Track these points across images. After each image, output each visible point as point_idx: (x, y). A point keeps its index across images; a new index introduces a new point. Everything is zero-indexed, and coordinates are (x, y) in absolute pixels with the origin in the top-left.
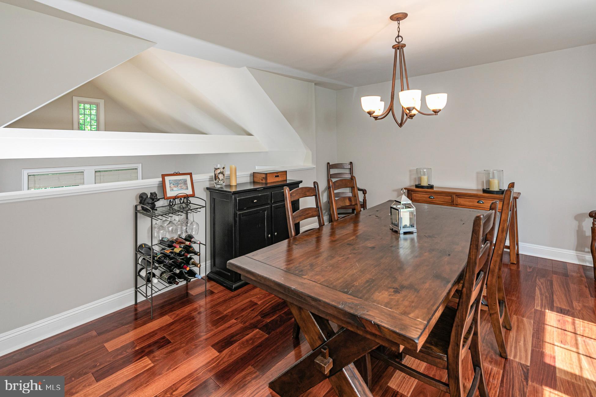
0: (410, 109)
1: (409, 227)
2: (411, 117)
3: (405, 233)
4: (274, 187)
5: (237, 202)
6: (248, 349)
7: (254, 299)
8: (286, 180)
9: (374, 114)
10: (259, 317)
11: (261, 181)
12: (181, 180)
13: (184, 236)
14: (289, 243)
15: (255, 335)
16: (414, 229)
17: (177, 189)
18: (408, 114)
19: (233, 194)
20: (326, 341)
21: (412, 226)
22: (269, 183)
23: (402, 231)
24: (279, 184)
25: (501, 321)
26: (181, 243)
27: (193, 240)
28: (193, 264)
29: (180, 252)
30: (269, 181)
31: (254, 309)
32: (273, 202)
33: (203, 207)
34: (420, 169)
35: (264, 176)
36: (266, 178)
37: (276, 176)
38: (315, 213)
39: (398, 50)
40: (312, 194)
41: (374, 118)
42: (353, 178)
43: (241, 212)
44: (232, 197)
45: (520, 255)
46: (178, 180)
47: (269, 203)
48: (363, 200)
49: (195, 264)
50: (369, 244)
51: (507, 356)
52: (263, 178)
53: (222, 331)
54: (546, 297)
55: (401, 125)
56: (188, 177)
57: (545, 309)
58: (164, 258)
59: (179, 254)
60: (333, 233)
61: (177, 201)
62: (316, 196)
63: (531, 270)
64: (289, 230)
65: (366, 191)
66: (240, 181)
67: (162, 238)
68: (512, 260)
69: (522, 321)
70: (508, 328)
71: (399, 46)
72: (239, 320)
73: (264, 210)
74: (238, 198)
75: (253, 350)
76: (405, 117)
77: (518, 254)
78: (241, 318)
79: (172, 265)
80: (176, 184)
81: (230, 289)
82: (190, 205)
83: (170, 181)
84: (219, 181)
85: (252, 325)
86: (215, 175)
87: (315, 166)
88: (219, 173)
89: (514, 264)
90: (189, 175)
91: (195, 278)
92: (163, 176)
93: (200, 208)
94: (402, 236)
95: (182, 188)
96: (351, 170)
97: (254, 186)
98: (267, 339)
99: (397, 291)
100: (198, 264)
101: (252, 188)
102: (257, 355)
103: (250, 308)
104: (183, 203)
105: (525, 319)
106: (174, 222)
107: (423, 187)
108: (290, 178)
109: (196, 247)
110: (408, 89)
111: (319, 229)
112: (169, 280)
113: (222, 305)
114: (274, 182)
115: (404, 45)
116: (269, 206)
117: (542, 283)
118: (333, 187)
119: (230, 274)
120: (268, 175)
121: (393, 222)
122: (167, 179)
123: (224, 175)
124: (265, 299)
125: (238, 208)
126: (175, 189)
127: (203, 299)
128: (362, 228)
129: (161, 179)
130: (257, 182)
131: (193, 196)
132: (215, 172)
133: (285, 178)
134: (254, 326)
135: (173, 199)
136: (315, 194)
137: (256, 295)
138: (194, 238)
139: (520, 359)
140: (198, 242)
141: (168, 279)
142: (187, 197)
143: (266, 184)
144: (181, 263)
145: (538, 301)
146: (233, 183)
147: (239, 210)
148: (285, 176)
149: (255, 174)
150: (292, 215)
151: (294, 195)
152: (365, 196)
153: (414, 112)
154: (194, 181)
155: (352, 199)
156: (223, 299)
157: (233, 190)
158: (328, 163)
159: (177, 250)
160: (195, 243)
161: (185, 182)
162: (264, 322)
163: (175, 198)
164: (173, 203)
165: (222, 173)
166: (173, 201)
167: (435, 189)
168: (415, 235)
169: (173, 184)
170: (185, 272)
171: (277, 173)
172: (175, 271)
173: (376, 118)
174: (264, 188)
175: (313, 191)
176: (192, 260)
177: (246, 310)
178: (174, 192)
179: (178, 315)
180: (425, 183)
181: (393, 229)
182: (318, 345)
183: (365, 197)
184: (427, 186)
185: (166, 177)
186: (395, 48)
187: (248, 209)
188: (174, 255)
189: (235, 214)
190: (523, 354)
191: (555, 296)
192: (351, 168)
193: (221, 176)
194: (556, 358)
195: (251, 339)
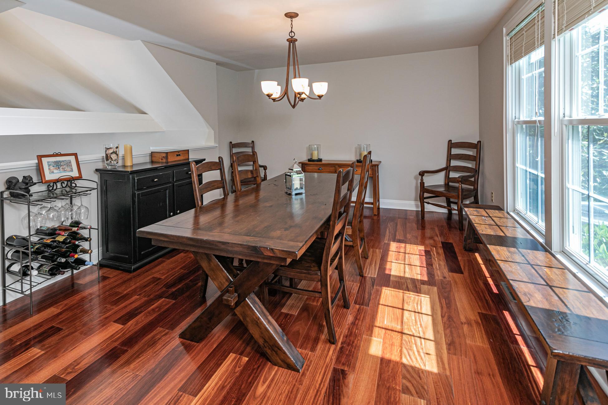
0: (300, 94)
1: (299, 189)
2: (302, 100)
3: (296, 194)
4: (177, 166)
5: (135, 182)
6: (155, 315)
7: (157, 275)
8: (188, 159)
9: (272, 97)
10: (164, 289)
11: (161, 160)
12: (63, 161)
13: (68, 223)
14: (196, 211)
15: (161, 304)
16: (303, 191)
17: (59, 172)
18: (298, 97)
19: (131, 174)
20: (232, 281)
21: (301, 188)
22: (170, 162)
23: (294, 193)
24: (181, 162)
25: (360, 251)
26: (65, 230)
27: (80, 225)
28: (81, 251)
29: (64, 240)
30: (169, 160)
31: (157, 283)
32: (175, 180)
33: (94, 189)
34: (311, 145)
35: (164, 155)
36: (167, 157)
37: (177, 155)
38: (220, 185)
39: (291, 44)
40: (217, 168)
41: (273, 99)
42: (254, 153)
43: (140, 192)
44: (129, 176)
45: (380, 209)
46: (60, 161)
47: (170, 182)
48: (264, 175)
49: (84, 251)
50: (268, 204)
51: (363, 274)
52: (164, 157)
53: (125, 307)
54: (392, 234)
55: (294, 107)
56: (72, 158)
57: (390, 242)
58: (44, 248)
59: (64, 242)
60: (236, 200)
61: (59, 185)
62: (221, 169)
63: (386, 218)
64: (196, 201)
65: (266, 167)
66: (135, 161)
67: (41, 227)
68: (374, 212)
69: (376, 252)
70: (366, 257)
71: (292, 40)
72: (142, 295)
73: (165, 189)
74: (136, 177)
75: (159, 315)
76: (297, 99)
77: (379, 208)
78: (144, 294)
79: (54, 255)
80: (58, 165)
81: (129, 271)
82: (76, 188)
83: (48, 162)
84: (112, 162)
85: (157, 296)
86: (107, 155)
87: (217, 145)
88: (111, 153)
89: (376, 215)
90: (74, 156)
91: (85, 265)
92: (40, 157)
93: (91, 190)
94: (294, 197)
95: (65, 170)
96: (253, 148)
97: (152, 165)
98: (174, 304)
99: (286, 229)
100: (88, 250)
101: (151, 167)
102: (166, 318)
103: (153, 283)
104: (66, 187)
105: (377, 250)
106: (55, 208)
107: (314, 161)
108: (193, 157)
109: (85, 233)
110: (300, 77)
111: (224, 198)
112: (50, 272)
113: (120, 287)
114: (175, 161)
115: (296, 40)
116: (171, 185)
117: (391, 226)
118: (237, 161)
119: (127, 256)
120: (169, 154)
121: (288, 187)
122: (45, 161)
123: (117, 155)
124: (168, 274)
125: (136, 188)
126: (55, 171)
127: (96, 285)
128: (262, 194)
129: (37, 161)
130: (156, 162)
131: (80, 178)
132: (106, 151)
133: (187, 157)
134: (160, 297)
135: (54, 183)
136: (220, 168)
137: (158, 271)
138: (82, 223)
139: (371, 274)
140: (88, 227)
141: (49, 270)
142: (71, 180)
143: (167, 162)
144: (66, 252)
145: (387, 237)
146: (129, 163)
147: (138, 190)
148: (188, 155)
149: (153, 154)
150: (198, 187)
151: (200, 169)
152: (265, 171)
153: (303, 96)
154: (80, 163)
155: (254, 172)
156: (122, 281)
157: (129, 169)
158: (231, 142)
159: (61, 239)
160: (85, 228)
161: (69, 164)
162: (169, 292)
163: (55, 182)
164: (53, 187)
165: (115, 153)
166: (53, 186)
167: (323, 162)
168: (304, 195)
169: (53, 166)
170: (71, 262)
171: (178, 152)
172: (59, 260)
173: (274, 100)
174: (166, 167)
175: (218, 165)
176: (81, 248)
177: (149, 286)
178: (55, 174)
179: (66, 305)
180: (315, 158)
181: (287, 192)
182: (225, 286)
183: (265, 173)
184: (317, 160)
185: (43, 159)
186: (289, 41)
187: (148, 188)
188: (57, 244)
189: (134, 195)
190: (373, 272)
191: (397, 233)
192: (252, 147)
193: (114, 156)
194: (392, 269)
195: (157, 307)
